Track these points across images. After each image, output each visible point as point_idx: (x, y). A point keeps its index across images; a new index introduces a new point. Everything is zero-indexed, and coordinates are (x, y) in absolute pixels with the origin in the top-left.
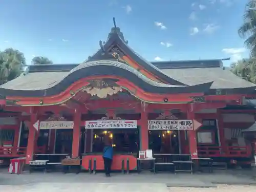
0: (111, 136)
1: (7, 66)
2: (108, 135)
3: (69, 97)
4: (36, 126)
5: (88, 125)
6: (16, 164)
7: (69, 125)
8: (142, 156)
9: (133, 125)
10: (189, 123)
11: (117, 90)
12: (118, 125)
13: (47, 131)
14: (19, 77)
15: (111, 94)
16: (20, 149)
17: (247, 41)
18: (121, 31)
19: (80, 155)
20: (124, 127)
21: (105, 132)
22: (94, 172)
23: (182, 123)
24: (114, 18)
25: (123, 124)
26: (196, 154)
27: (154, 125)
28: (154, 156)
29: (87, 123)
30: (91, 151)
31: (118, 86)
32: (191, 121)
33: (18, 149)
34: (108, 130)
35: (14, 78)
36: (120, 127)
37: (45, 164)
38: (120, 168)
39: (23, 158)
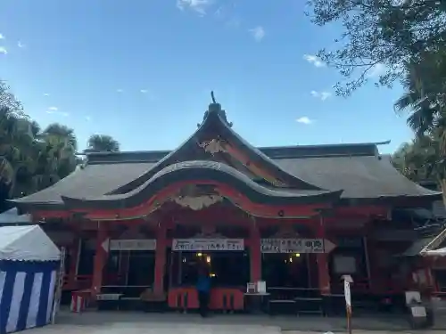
0: (209, 260)
1: (57, 154)
2: (204, 258)
3: (153, 209)
4: (105, 246)
5: (177, 245)
6: (79, 298)
7: (150, 245)
8: (251, 290)
9: (239, 245)
10: (317, 243)
11: (215, 199)
12: (218, 245)
13: (117, 252)
14: (74, 173)
15: (207, 204)
16: (78, 278)
17: (409, 119)
18: (222, 109)
19: (166, 288)
20: (226, 249)
21: (200, 254)
22: (185, 312)
23: (309, 244)
24: (212, 93)
25: (225, 245)
26: (328, 288)
27: (269, 246)
28: (267, 291)
29: (175, 242)
30: (180, 282)
31: (217, 193)
32: (321, 241)
33: (76, 278)
34: (203, 252)
35: (67, 174)
36: (221, 249)
37: (117, 298)
38: (220, 306)
39: (88, 291)
